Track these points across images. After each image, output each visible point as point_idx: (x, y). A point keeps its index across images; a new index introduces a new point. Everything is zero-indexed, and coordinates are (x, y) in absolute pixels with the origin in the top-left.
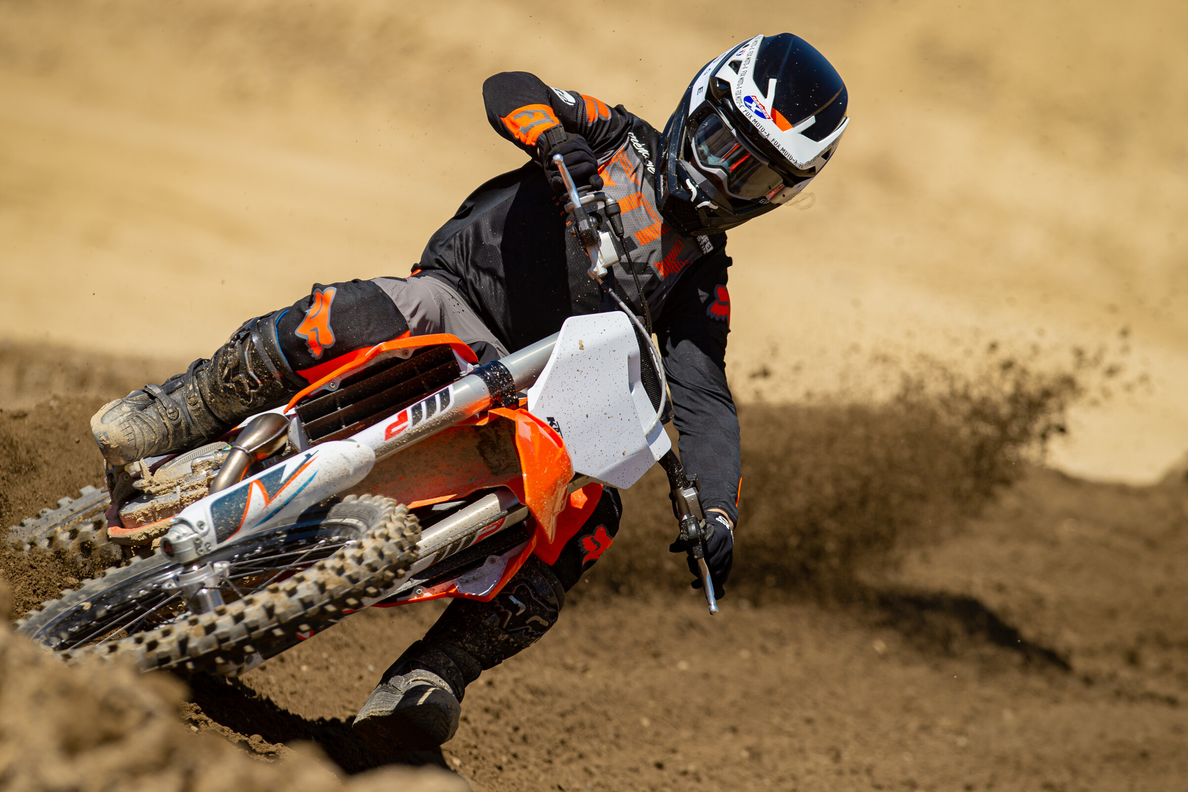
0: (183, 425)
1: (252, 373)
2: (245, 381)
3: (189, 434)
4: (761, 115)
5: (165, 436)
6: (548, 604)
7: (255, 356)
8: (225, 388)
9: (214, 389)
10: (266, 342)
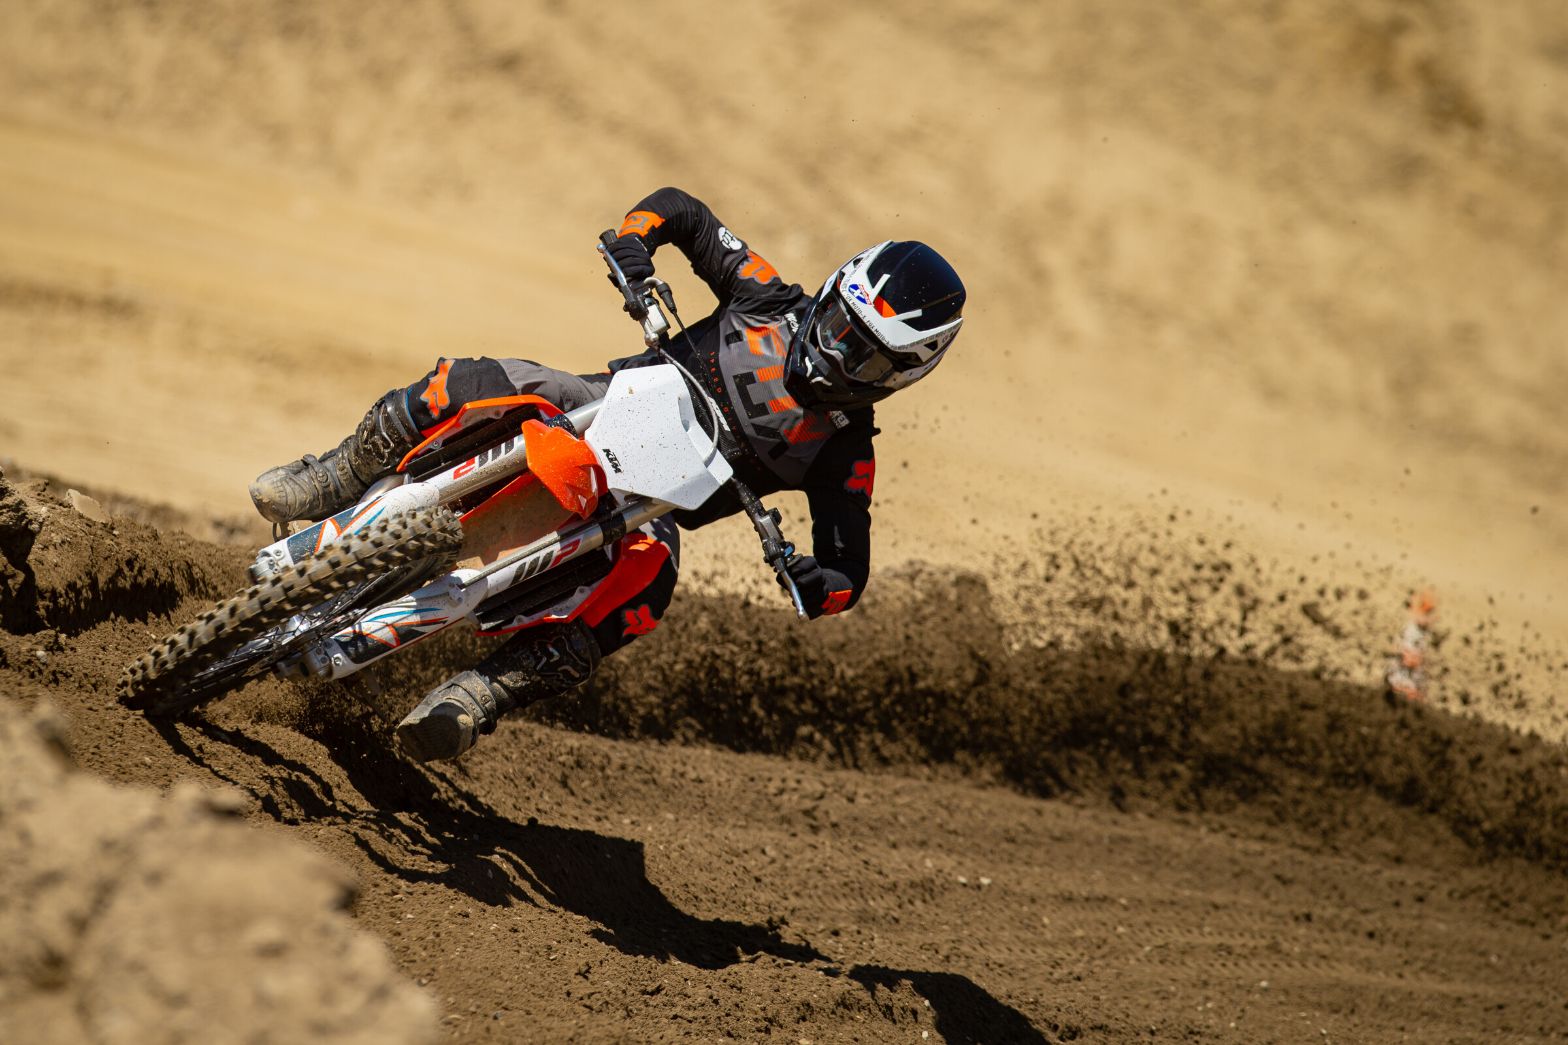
0: (331, 487)
1: (384, 434)
2: (380, 442)
3: (338, 496)
4: (863, 301)
5: (316, 498)
6: (581, 659)
7: (388, 419)
8: (365, 449)
9: (357, 453)
10: (398, 408)
